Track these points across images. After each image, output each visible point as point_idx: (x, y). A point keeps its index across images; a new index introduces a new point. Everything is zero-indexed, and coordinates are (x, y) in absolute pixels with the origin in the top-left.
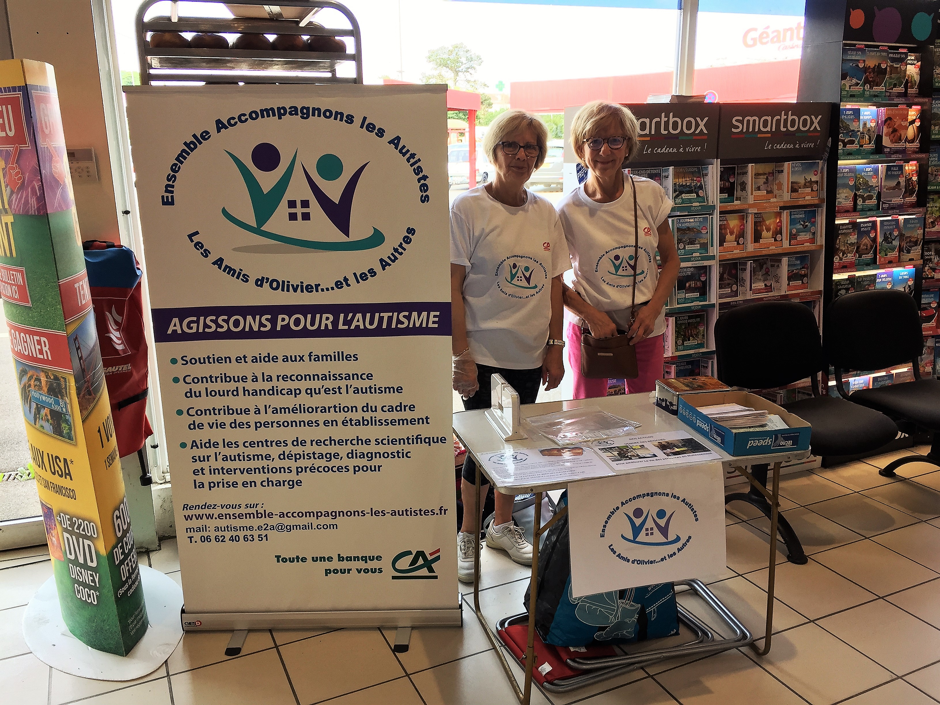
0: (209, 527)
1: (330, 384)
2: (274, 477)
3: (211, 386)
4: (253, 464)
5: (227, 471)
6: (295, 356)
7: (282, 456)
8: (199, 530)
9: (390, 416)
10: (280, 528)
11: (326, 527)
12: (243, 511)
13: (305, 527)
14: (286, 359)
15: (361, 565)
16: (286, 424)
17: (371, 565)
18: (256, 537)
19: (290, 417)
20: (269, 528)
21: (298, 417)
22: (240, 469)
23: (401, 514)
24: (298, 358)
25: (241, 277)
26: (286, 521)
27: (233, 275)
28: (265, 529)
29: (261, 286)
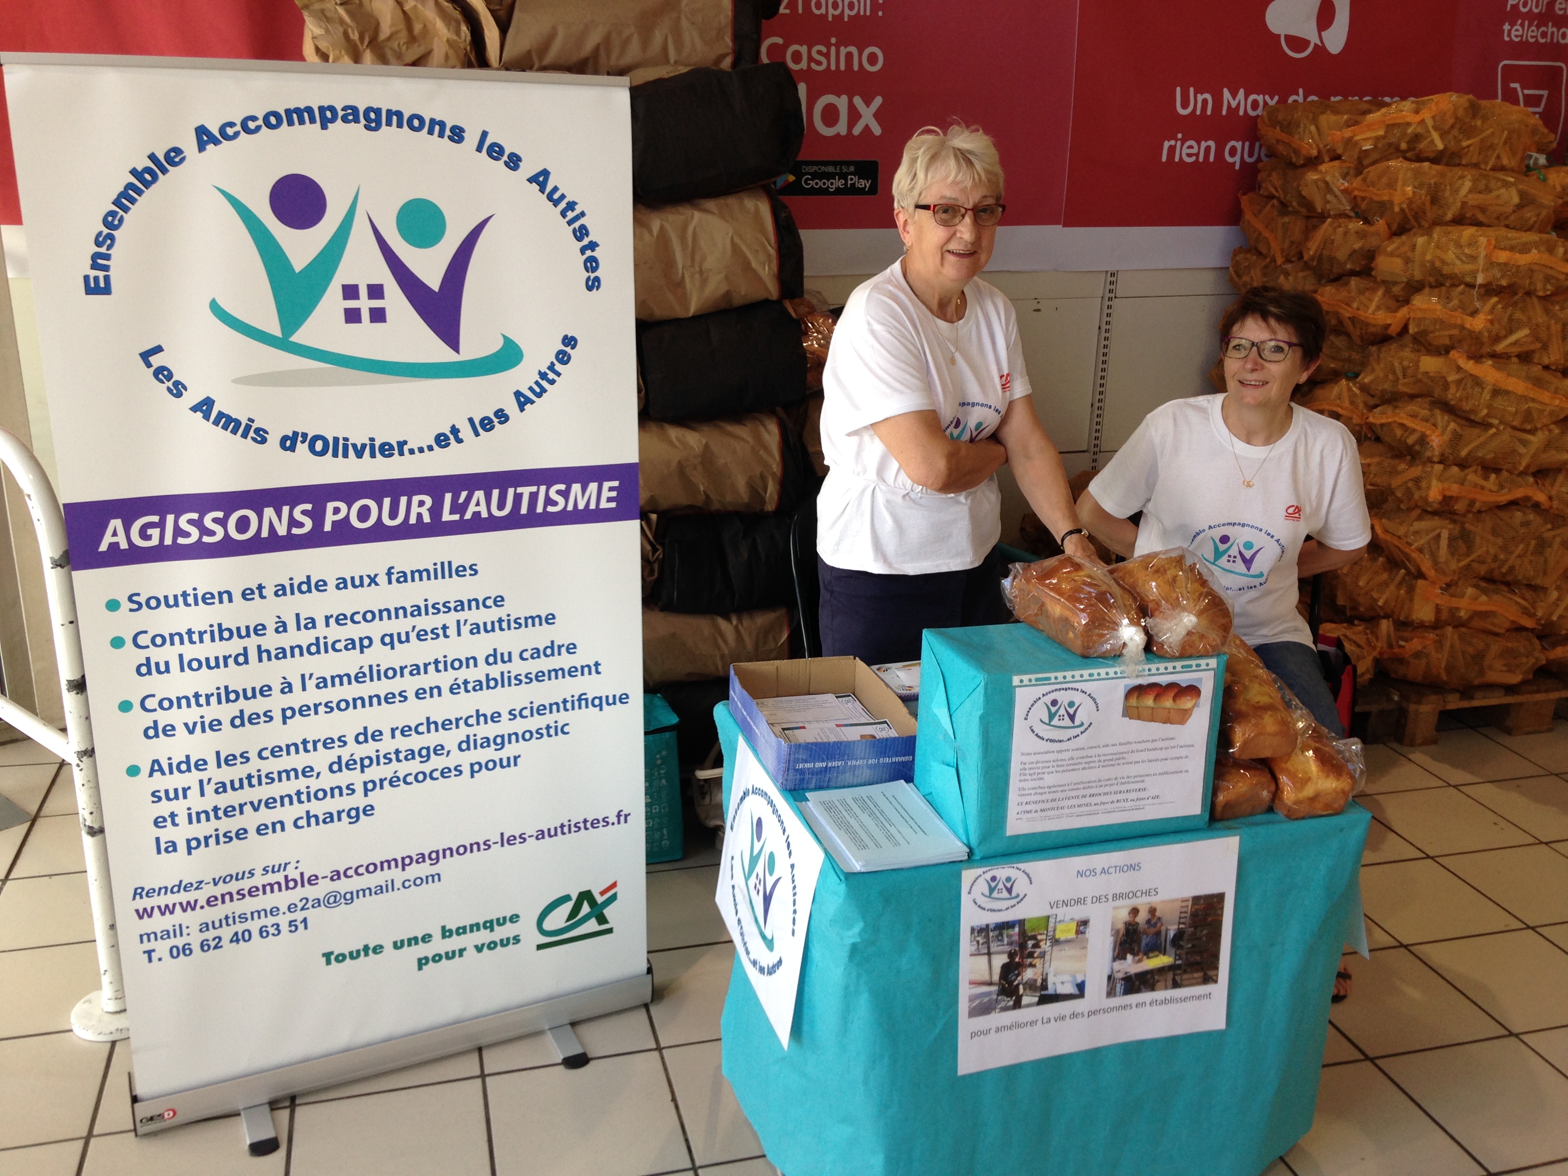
0: (188, 927)
1: (426, 622)
2: (318, 808)
3: (190, 651)
4: (277, 790)
5: (226, 813)
6: (361, 577)
7: (338, 766)
8: (166, 935)
9: (534, 666)
10: (333, 900)
11: (419, 881)
12: (259, 880)
13: (380, 890)
14: (342, 584)
15: (484, 936)
16: (344, 705)
17: (500, 933)
18: (284, 928)
19: (350, 691)
20: (309, 905)
21: (366, 689)
22: (252, 803)
23: (552, 834)
24: (367, 581)
25: (252, 434)
26: (344, 886)
27: (234, 432)
28: (303, 909)
29: (292, 449)
